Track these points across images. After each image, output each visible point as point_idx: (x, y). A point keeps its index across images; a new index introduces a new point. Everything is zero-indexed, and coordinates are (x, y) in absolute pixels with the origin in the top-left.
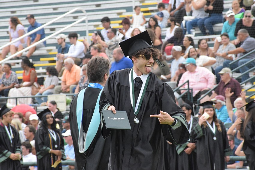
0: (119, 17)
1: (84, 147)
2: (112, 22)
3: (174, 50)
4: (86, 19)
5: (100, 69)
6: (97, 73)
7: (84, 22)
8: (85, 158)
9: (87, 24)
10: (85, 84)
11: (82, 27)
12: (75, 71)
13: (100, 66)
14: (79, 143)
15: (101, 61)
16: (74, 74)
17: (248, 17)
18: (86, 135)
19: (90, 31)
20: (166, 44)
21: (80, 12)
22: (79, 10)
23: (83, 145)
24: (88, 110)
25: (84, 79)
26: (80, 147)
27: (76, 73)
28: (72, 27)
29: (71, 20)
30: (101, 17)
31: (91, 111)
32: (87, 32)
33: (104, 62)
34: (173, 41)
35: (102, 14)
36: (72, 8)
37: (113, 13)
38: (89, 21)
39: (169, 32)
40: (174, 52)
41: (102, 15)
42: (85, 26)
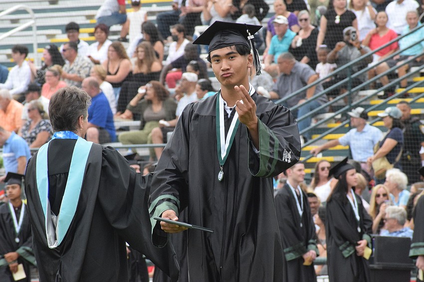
0: (88, 22)
1: (55, 239)
2: (81, 30)
3: (185, 80)
4: (33, 24)
5: (70, 109)
6: (65, 115)
7: (29, 29)
8: (59, 258)
9: (34, 32)
10: (31, 133)
11: (25, 38)
12: (13, 111)
13: (70, 103)
14: (48, 233)
15: (72, 96)
16: (12, 117)
17: (303, 21)
18: (57, 219)
19: (40, 45)
20: (169, 69)
21: (24, 12)
22: (22, 9)
23: (53, 235)
24: (58, 176)
25: (30, 124)
26: (50, 239)
27: (15, 114)
28: (10, 36)
29: (8, 25)
30: (66, 21)
31: (63, 176)
32: (35, 47)
33: (77, 96)
34: (180, 64)
35: (68, 16)
36: (8, 5)
37: (78, 16)
38: (39, 28)
39: (175, 49)
40: (185, 82)
41: (67, 18)
42: (31, 36)
